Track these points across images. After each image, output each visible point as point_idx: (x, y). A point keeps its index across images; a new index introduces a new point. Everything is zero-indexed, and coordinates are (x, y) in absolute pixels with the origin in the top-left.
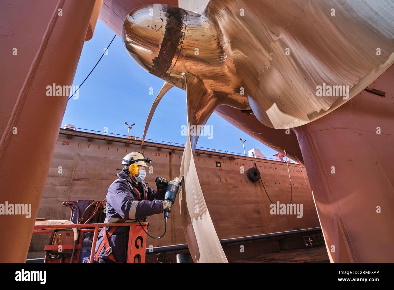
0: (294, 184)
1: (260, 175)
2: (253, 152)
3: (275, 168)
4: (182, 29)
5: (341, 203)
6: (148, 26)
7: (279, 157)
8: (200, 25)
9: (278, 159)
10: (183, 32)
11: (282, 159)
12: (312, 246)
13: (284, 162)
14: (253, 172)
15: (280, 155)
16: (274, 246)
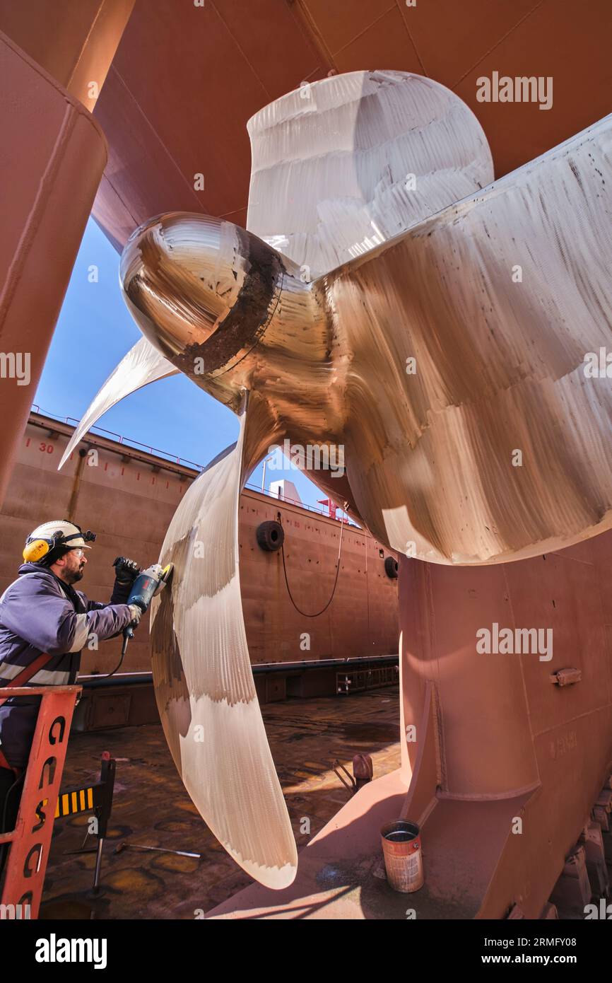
0: (343, 568)
1: (283, 539)
2: (280, 487)
3: (317, 530)
4: (270, 305)
5: (443, 661)
6: (203, 279)
7: (328, 507)
8: (305, 306)
9: (325, 511)
10: (269, 313)
11: (333, 513)
12: (347, 693)
13: (337, 519)
14: (271, 531)
15: (332, 503)
16: (277, 688)
